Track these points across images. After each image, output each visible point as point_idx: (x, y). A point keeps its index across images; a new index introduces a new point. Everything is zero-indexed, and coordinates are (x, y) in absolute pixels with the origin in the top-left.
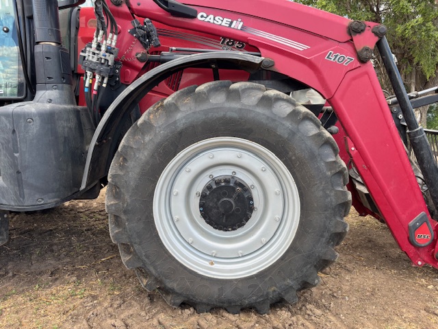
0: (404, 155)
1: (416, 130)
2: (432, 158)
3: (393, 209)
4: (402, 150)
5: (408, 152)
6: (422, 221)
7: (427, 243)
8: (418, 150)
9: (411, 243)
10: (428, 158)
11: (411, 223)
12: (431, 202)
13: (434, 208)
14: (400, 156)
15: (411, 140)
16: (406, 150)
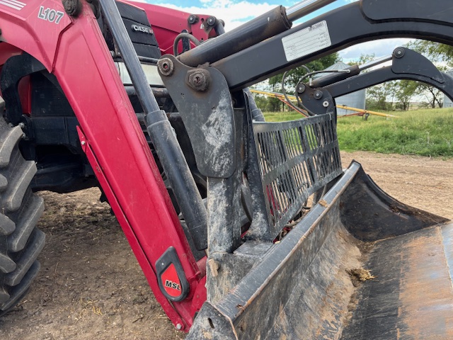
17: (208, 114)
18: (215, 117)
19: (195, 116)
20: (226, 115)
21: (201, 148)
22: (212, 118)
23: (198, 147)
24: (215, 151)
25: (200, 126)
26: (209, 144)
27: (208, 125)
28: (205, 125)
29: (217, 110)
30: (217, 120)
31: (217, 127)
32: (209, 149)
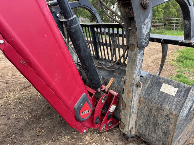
0: (63, 45)
1: (71, 19)
2: (86, 46)
3: (60, 98)
4: (61, 40)
5: (66, 41)
6: (84, 101)
7: (89, 116)
8: (75, 40)
9: (78, 120)
10: (84, 46)
11: (76, 106)
12: (84, 73)
13: (86, 78)
14: (59, 46)
15: (67, 30)
16: (65, 39)
17: (145, 20)
18: (147, 21)
19: (140, 20)
20: (150, 20)
21: (141, 35)
22: (146, 22)
23: (139, 35)
24: (145, 36)
25: (142, 25)
26: (143, 33)
27: (144, 25)
28: (143, 25)
29: (148, 18)
30: (147, 22)
31: (147, 25)
32: (143, 36)
